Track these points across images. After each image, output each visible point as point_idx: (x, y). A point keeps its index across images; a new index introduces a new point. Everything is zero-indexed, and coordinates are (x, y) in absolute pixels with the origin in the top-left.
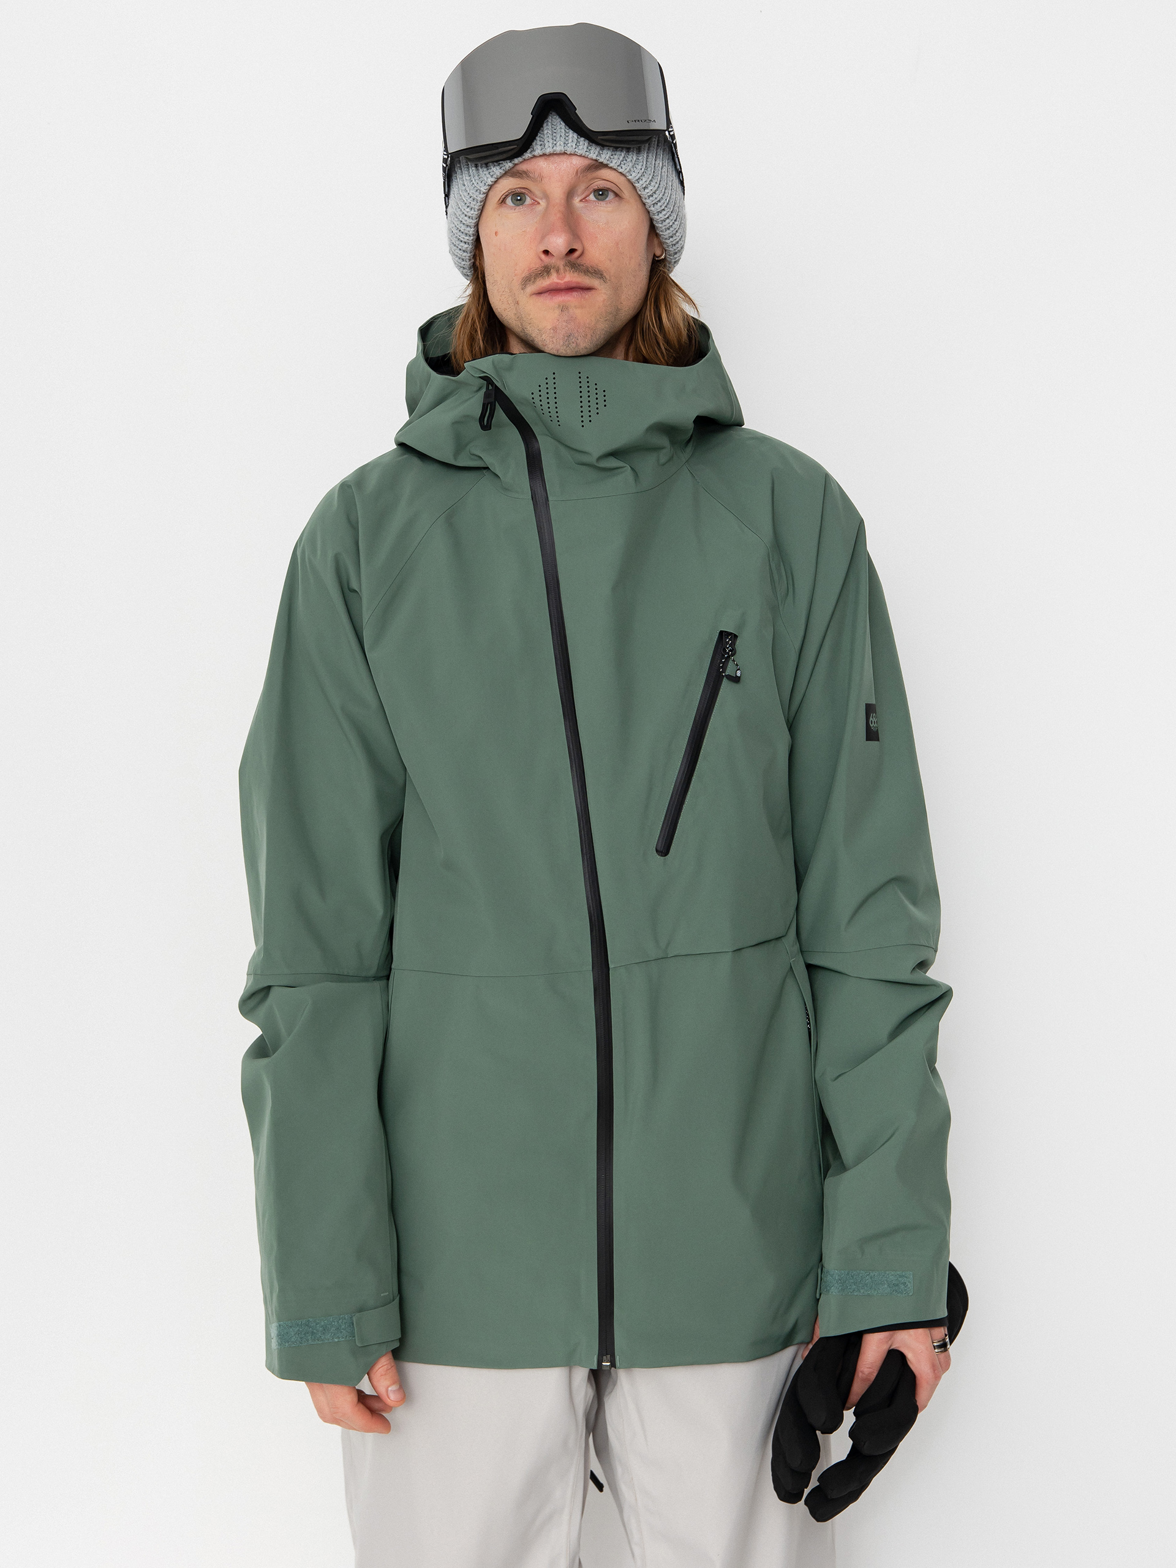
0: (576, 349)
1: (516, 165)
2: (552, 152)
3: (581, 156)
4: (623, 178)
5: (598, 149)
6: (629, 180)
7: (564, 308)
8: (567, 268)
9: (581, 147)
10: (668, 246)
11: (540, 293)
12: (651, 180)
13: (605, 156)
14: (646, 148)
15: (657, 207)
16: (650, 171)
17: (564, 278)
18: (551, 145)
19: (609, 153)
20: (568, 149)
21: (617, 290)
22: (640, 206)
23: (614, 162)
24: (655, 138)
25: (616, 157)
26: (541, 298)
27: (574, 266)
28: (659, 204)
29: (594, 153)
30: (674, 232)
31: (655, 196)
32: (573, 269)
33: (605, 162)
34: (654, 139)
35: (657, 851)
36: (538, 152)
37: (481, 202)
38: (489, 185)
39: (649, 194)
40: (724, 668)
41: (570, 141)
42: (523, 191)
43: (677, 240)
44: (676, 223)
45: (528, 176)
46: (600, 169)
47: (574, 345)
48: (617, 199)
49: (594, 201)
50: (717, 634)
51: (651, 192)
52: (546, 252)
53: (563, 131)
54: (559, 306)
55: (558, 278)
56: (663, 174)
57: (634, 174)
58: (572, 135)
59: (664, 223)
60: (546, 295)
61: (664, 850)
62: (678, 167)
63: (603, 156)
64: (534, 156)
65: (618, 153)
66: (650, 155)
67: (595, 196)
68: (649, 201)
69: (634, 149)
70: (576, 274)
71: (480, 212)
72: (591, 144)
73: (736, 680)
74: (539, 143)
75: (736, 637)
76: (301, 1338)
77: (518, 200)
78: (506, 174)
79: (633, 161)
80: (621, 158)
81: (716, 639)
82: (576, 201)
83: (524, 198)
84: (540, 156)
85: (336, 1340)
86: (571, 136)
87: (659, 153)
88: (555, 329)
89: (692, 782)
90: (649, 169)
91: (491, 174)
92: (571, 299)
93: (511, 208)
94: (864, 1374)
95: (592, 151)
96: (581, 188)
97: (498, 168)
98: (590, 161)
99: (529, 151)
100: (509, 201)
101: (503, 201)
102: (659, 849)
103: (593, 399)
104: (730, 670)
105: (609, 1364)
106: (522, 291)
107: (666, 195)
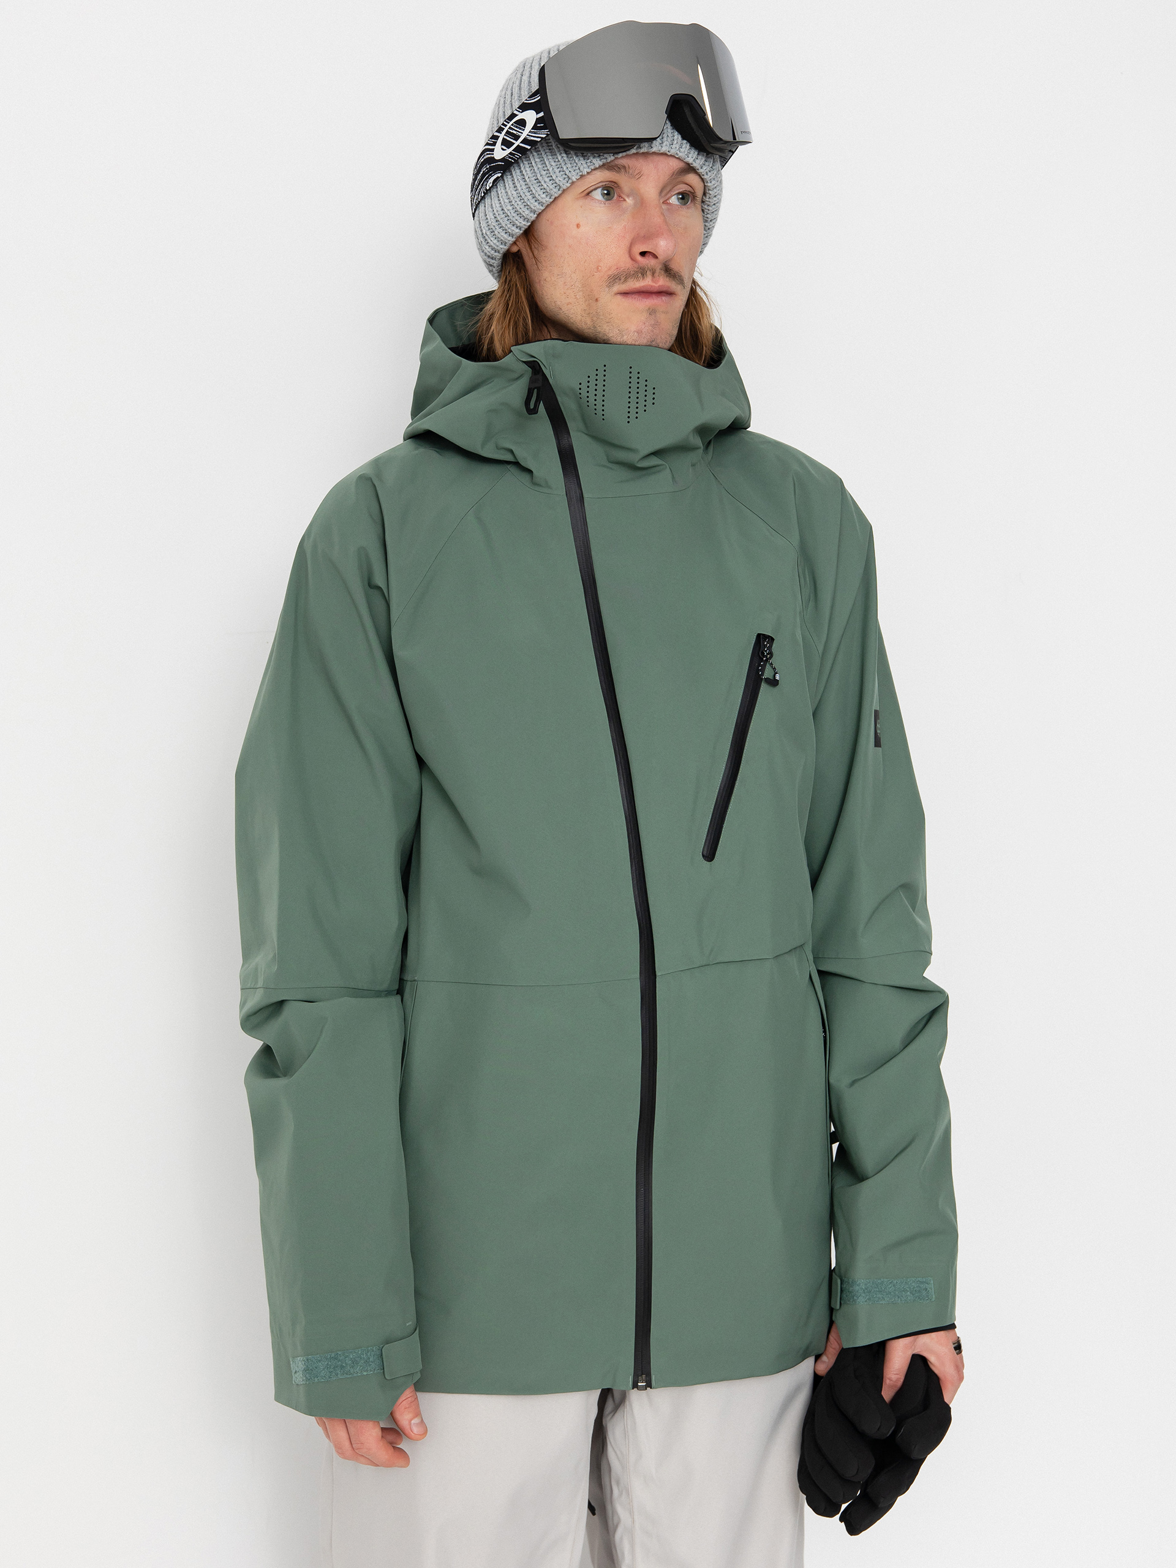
6: (705, 186)
11: (625, 294)
17: (656, 281)
26: (628, 300)
27: (667, 270)
32: (666, 273)
35: (703, 856)
38: (582, 175)
40: (763, 671)
42: (615, 185)
48: (693, 204)
49: (676, 204)
50: (755, 637)
54: (649, 309)
55: (651, 281)
60: (634, 296)
61: (710, 855)
67: (678, 199)
73: (774, 683)
75: (773, 640)
76: (330, 1372)
77: (606, 193)
78: (603, 165)
81: (754, 642)
82: (661, 202)
83: (612, 193)
85: (365, 1373)
88: (639, 332)
89: (736, 786)
91: (589, 164)
92: (660, 303)
93: (597, 200)
94: (891, 1380)
96: (666, 190)
97: (598, 160)
100: (596, 193)
101: (590, 192)
102: (705, 854)
103: (641, 395)
104: (768, 673)
105: (645, 1384)
106: (607, 289)
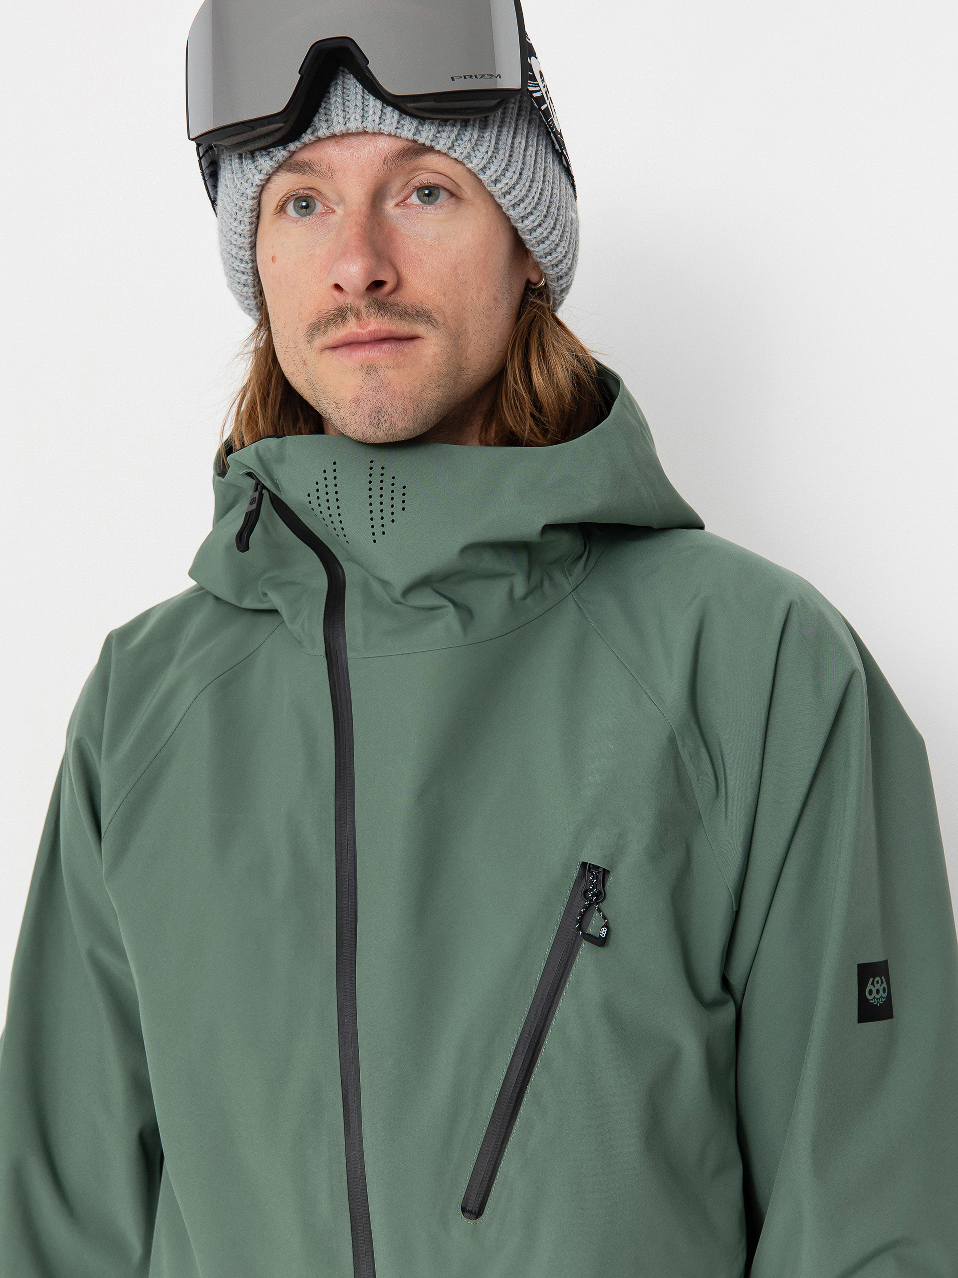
0: (391, 432)
1: (293, 153)
2: (344, 131)
3: (390, 135)
4: (459, 167)
5: (415, 123)
6: (469, 170)
7: (370, 370)
8: (372, 310)
9: (388, 122)
10: (546, 268)
12: (506, 170)
13: (426, 135)
14: (498, 120)
15: (520, 209)
16: (503, 154)
17: (368, 325)
18: (341, 120)
19: (434, 130)
20: (369, 125)
21: (456, 338)
22: (491, 209)
23: (442, 142)
24: (515, 104)
25: (444, 135)
26: (338, 353)
27: (382, 307)
28: (523, 205)
29: (408, 128)
30: (553, 246)
31: (514, 193)
32: (382, 312)
33: (428, 143)
34: (512, 106)
36: (323, 132)
37: (252, 211)
38: (257, 185)
39: (503, 191)
40: (584, 923)
41: (371, 112)
42: (309, 193)
43: (559, 258)
44: (555, 232)
45: (312, 170)
46: (423, 154)
47: (387, 425)
48: (453, 200)
49: (417, 206)
50: (577, 870)
51: (507, 188)
52: (337, 287)
53: (359, 97)
54: (363, 365)
55: (359, 326)
56: (528, 158)
57: (475, 161)
58: (374, 104)
59: (534, 234)
60: (344, 349)
61: (475, 1208)
62: (557, 147)
63: (424, 134)
64: (319, 140)
65: (448, 129)
66: (505, 130)
67: (419, 197)
68: (505, 202)
69: (475, 120)
70: (386, 319)
71: (253, 226)
72: (404, 116)
74: (324, 118)
75: (606, 872)
77: (303, 207)
78: (280, 167)
79: (473, 141)
80: (453, 137)
81: (573, 878)
82: (390, 206)
83: (312, 204)
84: (329, 138)
86: (371, 104)
87: (520, 126)
88: (356, 400)
89: (523, 1103)
90: (501, 152)
92: (379, 355)
93: (293, 220)
95: (405, 127)
96: (396, 185)
97: (267, 159)
98: (406, 143)
99: (309, 131)
100: (290, 208)
101: (281, 209)
102: (467, 1208)
103: (387, 500)
107: (534, 190)
